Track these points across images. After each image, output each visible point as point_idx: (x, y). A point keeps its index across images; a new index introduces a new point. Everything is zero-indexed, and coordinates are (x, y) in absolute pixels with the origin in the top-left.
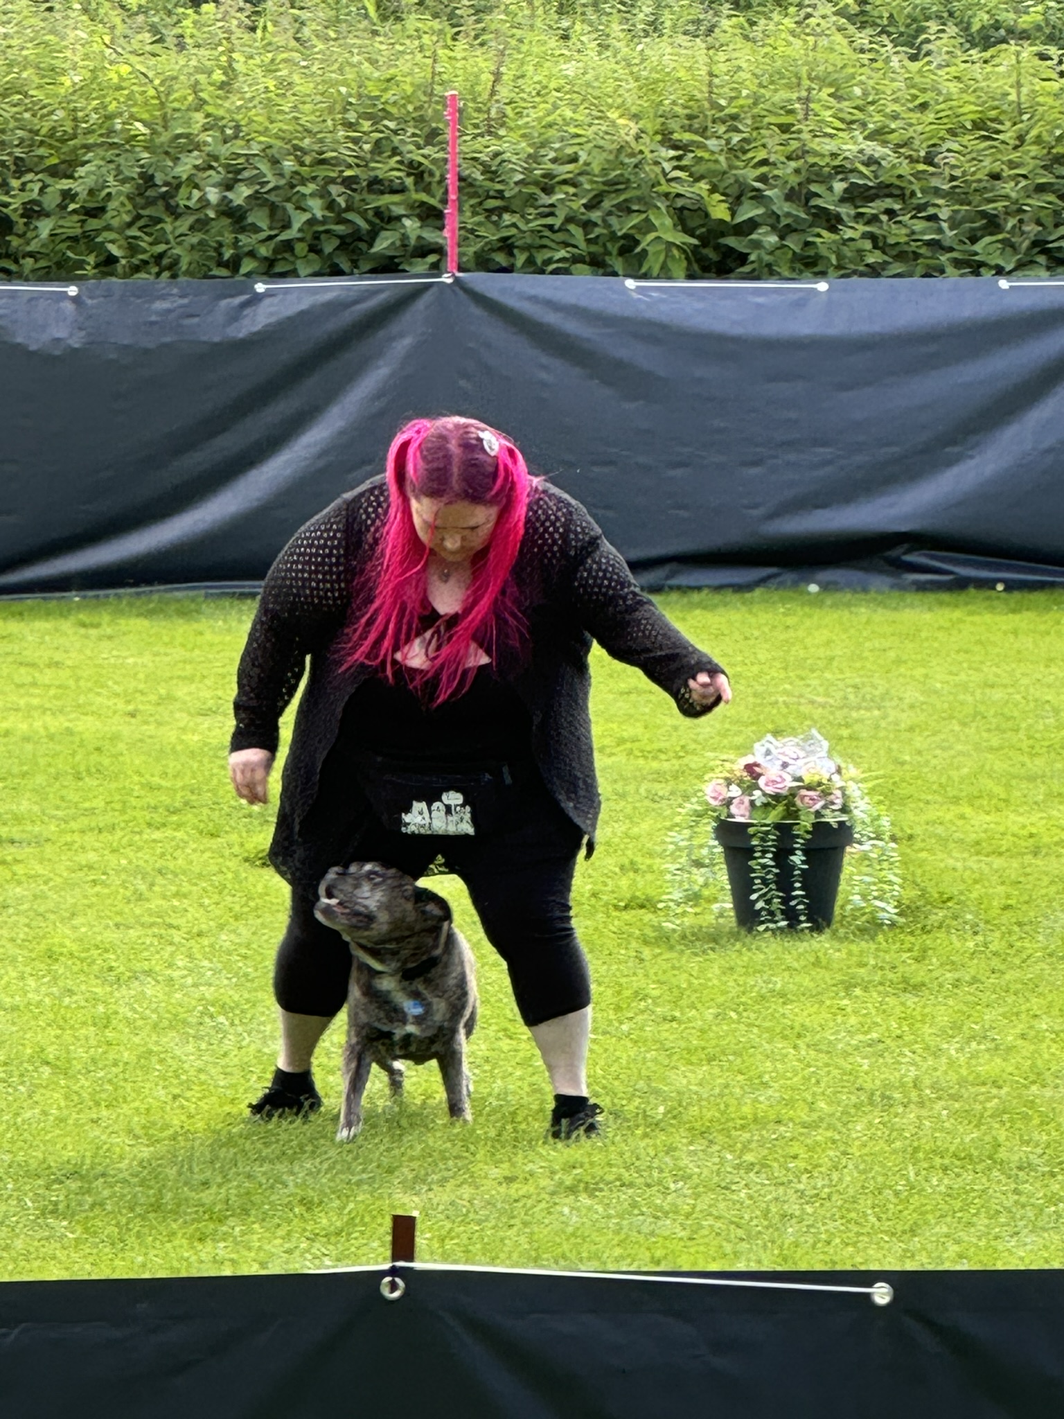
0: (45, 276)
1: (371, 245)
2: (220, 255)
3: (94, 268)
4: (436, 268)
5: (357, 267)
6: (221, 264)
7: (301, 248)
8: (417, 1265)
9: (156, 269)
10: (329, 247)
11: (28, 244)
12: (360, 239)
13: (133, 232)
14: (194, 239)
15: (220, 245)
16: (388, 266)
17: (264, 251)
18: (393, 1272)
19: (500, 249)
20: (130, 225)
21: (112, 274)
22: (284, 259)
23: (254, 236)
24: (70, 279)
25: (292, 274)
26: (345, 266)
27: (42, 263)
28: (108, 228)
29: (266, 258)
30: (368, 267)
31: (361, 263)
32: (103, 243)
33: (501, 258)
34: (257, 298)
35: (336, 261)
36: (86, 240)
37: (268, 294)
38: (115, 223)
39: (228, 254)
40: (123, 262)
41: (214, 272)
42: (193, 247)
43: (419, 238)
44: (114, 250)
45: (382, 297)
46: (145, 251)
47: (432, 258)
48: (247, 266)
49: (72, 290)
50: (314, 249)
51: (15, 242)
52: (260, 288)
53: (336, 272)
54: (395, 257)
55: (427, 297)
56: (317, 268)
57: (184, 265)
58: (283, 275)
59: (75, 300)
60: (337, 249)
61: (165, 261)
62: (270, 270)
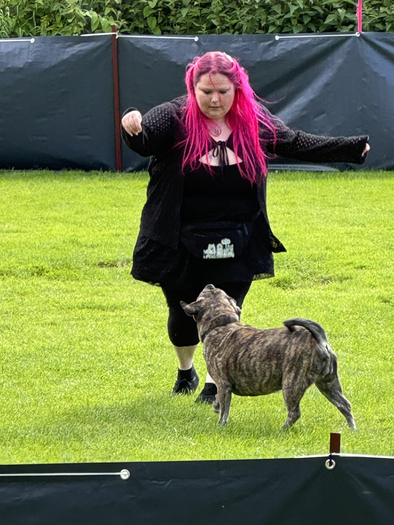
0: (185, 33)
1: (324, 21)
2: (260, 24)
3: (205, 30)
4: (352, 31)
5: (318, 30)
6: (260, 28)
7: (294, 22)
8: (341, 454)
9: (233, 31)
10: (306, 20)
11: (177, 19)
12: (320, 18)
13: (222, 14)
14: (249, 18)
15: (260, 20)
16: (332, 29)
17: (278, 23)
18: (331, 457)
19: (379, 22)
20: (221, 12)
21: (213, 33)
22: (287, 26)
23: (275, 16)
24: (195, 34)
25: (291, 32)
26: (313, 29)
27: (183, 28)
28: (212, 12)
29: (279, 26)
30: (323, 30)
31: (320, 28)
32: (210, 19)
33: (379, 26)
34: (276, 42)
35: (309, 27)
36: (202, 18)
37: (280, 40)
38: (215, 11)
39: (263, 24)
40: (218, 27)
41: (257, 32)
42: (248, 21)
43: (345, 17)
44: (214, 22)
45: (329, 42)
46: (227, 23)
47: (351, 26)
48: (271, 29)
49: (196, 39)
50: (300, 22)
51: (172, 19)
52: (277, 38)
53: (309, 31)
54: (335, 26)
55: (349, 42)
56: (301, 30)
57: (244, 28)
58: (287, 33)
59: (198, 43)
60: (310, 22)
61: (236, 27)
62: (281, 30)
